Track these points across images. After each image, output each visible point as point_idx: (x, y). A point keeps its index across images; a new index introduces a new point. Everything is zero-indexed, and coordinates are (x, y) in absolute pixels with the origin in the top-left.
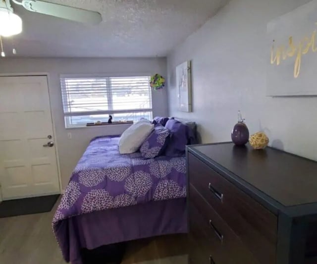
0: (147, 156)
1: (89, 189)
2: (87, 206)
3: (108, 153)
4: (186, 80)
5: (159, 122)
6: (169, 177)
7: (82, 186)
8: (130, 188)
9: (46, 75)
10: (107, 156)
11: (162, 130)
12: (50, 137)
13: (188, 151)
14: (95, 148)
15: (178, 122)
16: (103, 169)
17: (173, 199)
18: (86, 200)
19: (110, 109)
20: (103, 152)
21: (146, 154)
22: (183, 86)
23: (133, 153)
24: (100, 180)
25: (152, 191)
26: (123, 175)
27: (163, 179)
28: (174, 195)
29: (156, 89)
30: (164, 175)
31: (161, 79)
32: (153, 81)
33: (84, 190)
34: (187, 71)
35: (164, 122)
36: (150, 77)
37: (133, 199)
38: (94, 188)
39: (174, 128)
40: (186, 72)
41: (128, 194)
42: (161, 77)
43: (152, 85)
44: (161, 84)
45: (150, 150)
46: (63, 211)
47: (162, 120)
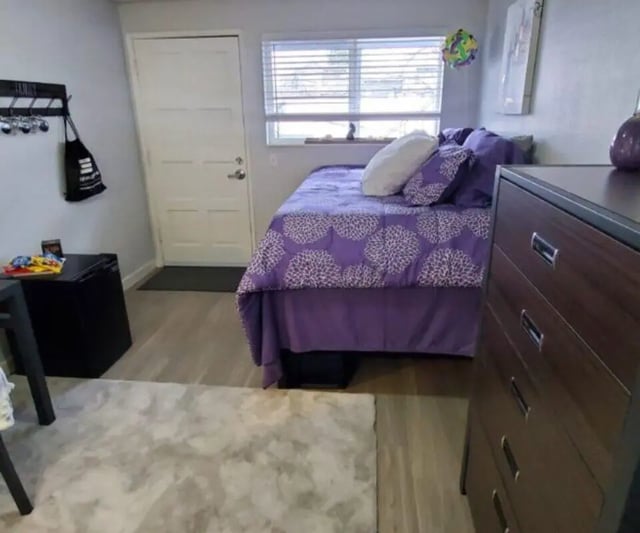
0: (415, 201)
1: (300, 248)
2: (294, 278)
3: (341, 193)
4: (526, 39)
5: (451, 137)
6: (455, 244)
7: (287, 240)
8: (375, 257)
9: (237, 36)
10: (337, 196)
11: (455, 150)
12: (240, 160)
13: (501, 177)
14: (318, 183)
15: (492, 135)
16: (327, 215)
17: (457, 289)
18: (294, 265)
19: (353, 111)
20: (331, 190)
21: (413, 197)
22: (517, 51)
23: (390, 196)
24: (321, 234)
25: (416, 266)
26: (364, 230)
27: (443, 246)
28: (461, 280)
29: (455, 66)
30: (444, 238)
31: (469, 41)
32: (450, 46)
33: (291, 249)
34: (532, 11)
35: (461, 137)
36: (444, 38)
37: (377, 276)
38: (308, 246)
39: (481, 147)
40: (530, 15)
41: (370, 266)
42: (471, 37)
43: (447, 55)
44: (468, 54)
45: (423, 189)
46: (253, 276)
47: (458, 133)
